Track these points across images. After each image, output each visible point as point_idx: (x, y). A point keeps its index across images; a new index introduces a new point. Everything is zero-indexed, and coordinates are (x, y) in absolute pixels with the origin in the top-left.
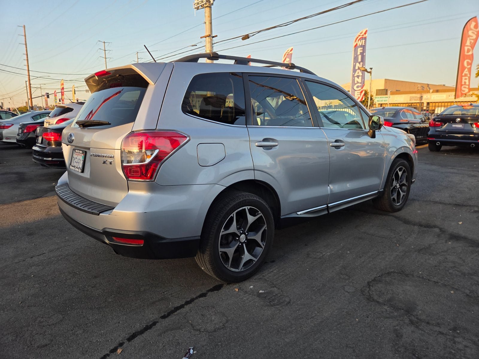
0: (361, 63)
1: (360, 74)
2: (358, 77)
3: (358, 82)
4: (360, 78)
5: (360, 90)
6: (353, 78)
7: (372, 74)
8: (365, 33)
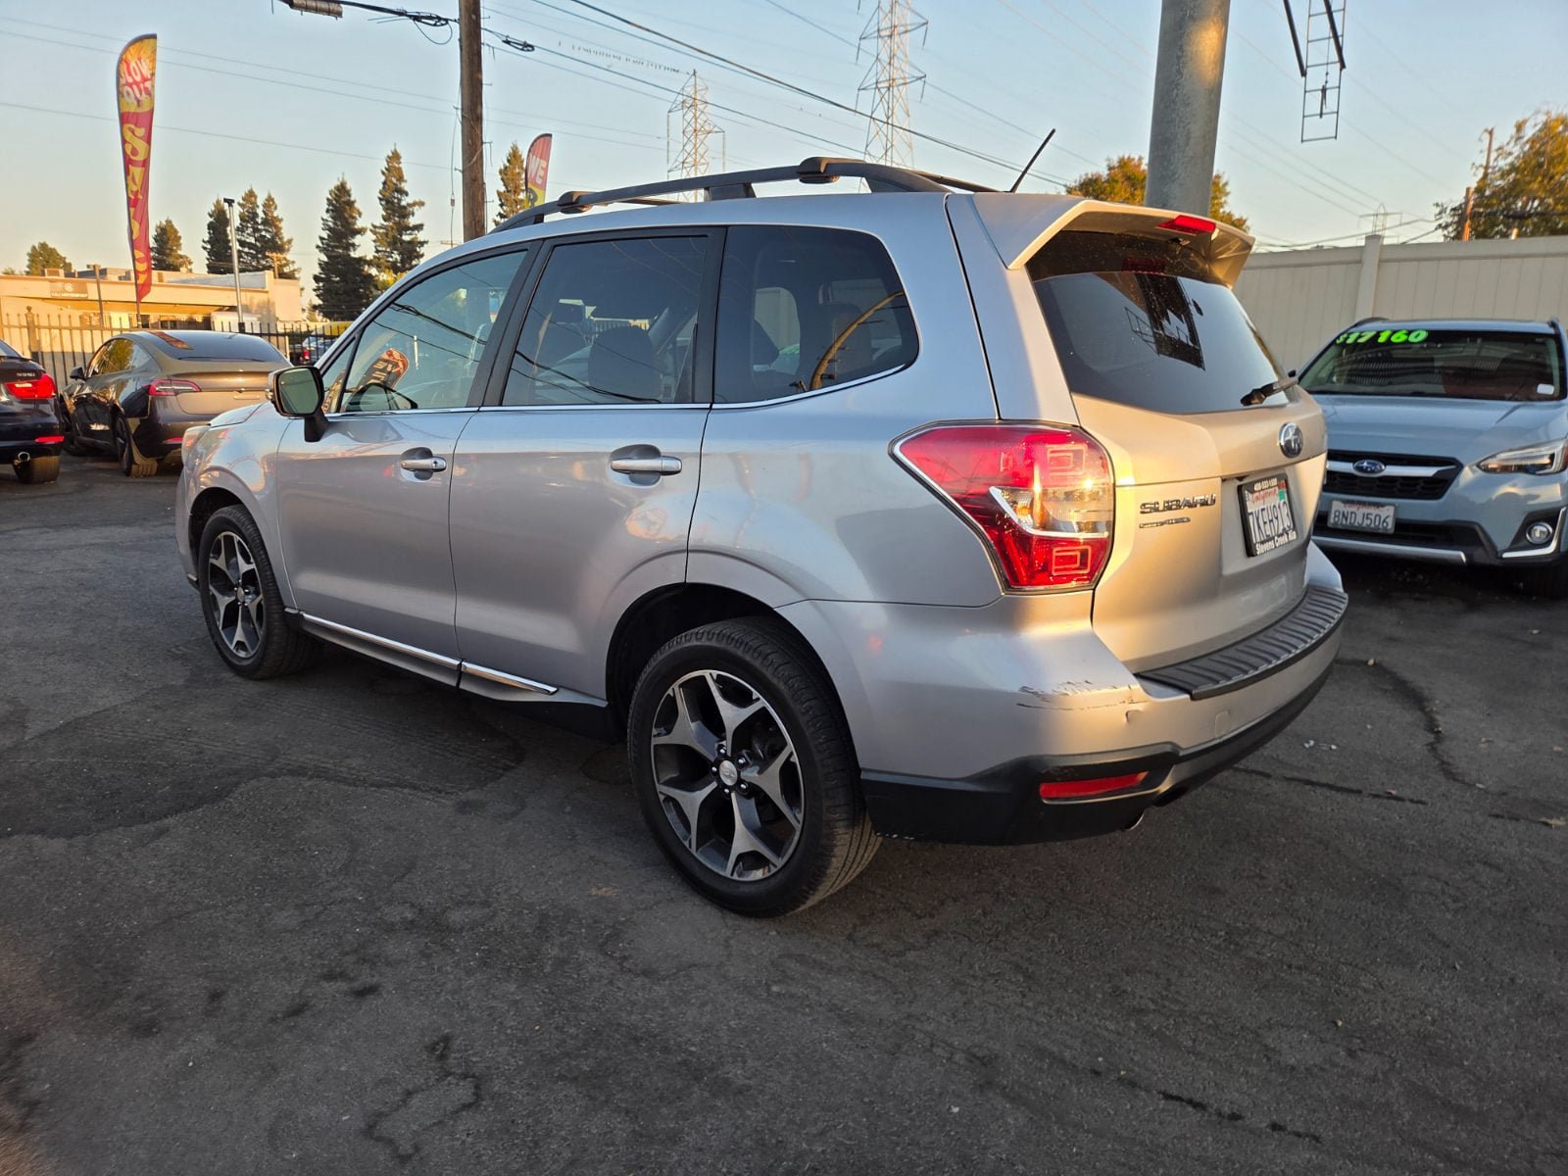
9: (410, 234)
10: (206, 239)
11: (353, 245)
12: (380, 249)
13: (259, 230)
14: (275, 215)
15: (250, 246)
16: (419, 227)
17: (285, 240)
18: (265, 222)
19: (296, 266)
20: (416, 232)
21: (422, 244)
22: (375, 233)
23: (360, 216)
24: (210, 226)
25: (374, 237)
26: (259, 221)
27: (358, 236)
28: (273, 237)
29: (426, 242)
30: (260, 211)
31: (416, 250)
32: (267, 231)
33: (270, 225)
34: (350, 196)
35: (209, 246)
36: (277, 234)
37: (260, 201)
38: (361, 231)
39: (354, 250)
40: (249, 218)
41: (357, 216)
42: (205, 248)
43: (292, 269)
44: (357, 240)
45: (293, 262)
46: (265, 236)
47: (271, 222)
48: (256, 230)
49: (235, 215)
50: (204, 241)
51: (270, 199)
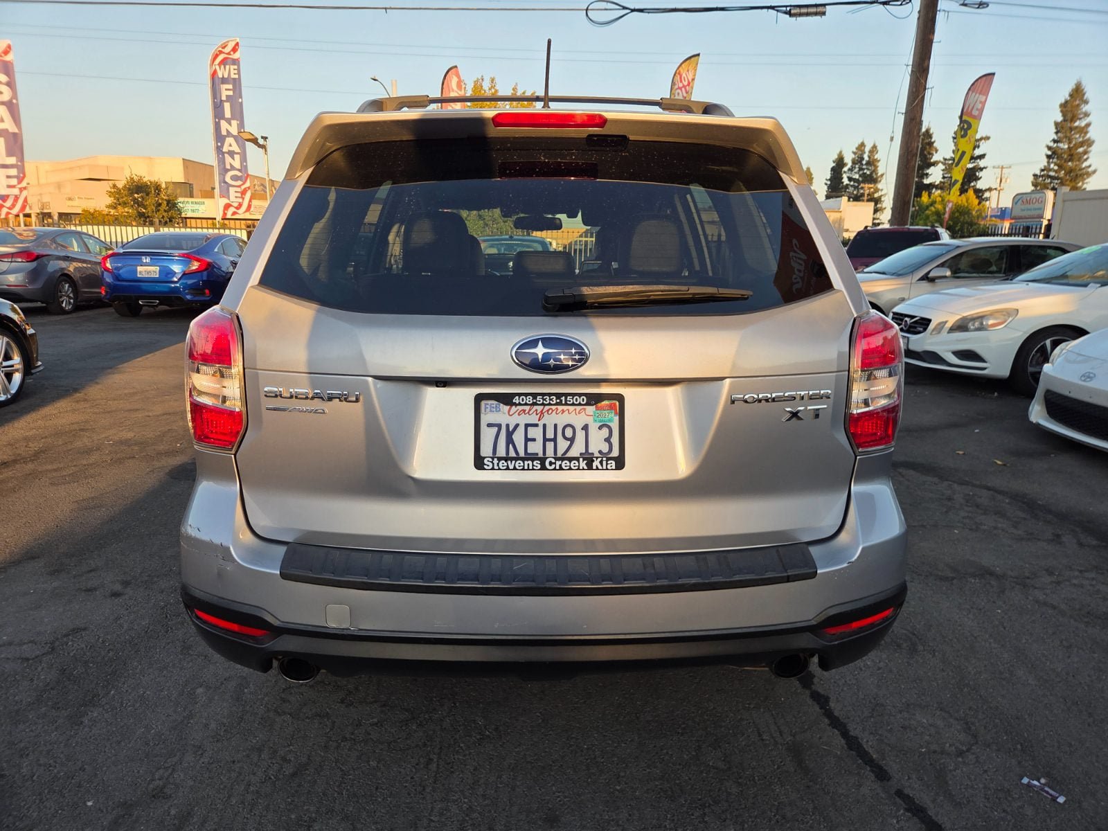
0: (234, 123)
1: (235, 148)
2: (231, 154)
3: (233, 168)
4: (237, 157)
5: (239, 186)
6: (218, 156)
7: (268, 150)
8: (234, 50)
9: (974, 162)
10: (829, 178)
11: (927, 174)
12: (946, 176)
13: (864, 169)
14: (876, 157)
15: (855, 180)
16: (982, 157)
17: (879, 174)
18: (868, 163)
19: (883, 193)
20: (978, 160)
21: (981, 169)
22: (944, 164)
23: (936, 152)
24: (833, 169)
25: (943, 167)
26: (864, 162)
27: (932, 168)
28: (871, 173)
29: (985, 168)
30: (866, 157)
31: (975, 174)
32: (868, 169)
33: (871, 165)
34: (931, 138)
35: (829, 183)
36: (875, 171)
37: (867, 149)
38: (934, 164)
39: (927, 178)
40: (858, 161)
41: (934, 153)
42: (826, 184)
43: (880, 195)
44: (931, 170)
45: (882, 190)
46: (866, 173)
47: (872, 163)
48: (861, 169)
49: (848, 160)
50: (827, 180)
51: (875, 147)
